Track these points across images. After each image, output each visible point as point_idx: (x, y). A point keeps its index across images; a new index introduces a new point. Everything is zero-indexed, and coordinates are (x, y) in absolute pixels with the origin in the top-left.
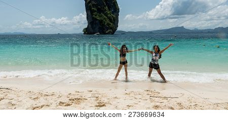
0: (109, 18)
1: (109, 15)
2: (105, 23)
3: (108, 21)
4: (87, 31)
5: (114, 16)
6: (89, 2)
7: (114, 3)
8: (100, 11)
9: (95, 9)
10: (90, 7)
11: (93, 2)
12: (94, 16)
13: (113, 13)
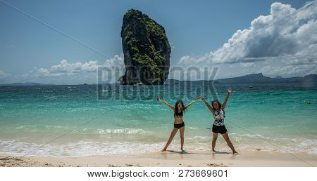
0: (156, 61)
1: (156, 57)
3: (154, 66)
5: (164, 59)
6: (128, 39)
7: (163, 40)
8: (143, 51)
9: (136, 49)
10: (129, 46)
11: (134, 40)
12: (134, 59)
13: (162, 54)
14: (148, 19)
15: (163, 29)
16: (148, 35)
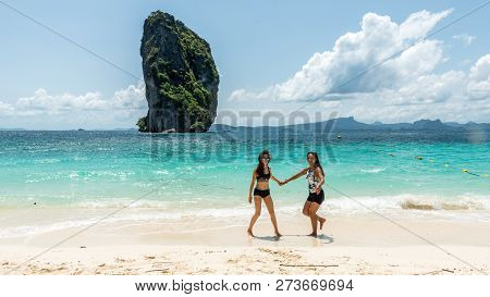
0: (196, 96)
1: (196, 90)
2: (186, 107)
3: (194, 102)
4: (148, 126)
5: (208, 92)
6: (152, 60)
7: (208, 64)
8: (176, 80)
9: (164, 75)
10: (154, 70)
11: (161, 61)
12: (162, 91)
13: (205, 85)
14: (185, 29)
15: (207, 45)
16: (184, 55)
